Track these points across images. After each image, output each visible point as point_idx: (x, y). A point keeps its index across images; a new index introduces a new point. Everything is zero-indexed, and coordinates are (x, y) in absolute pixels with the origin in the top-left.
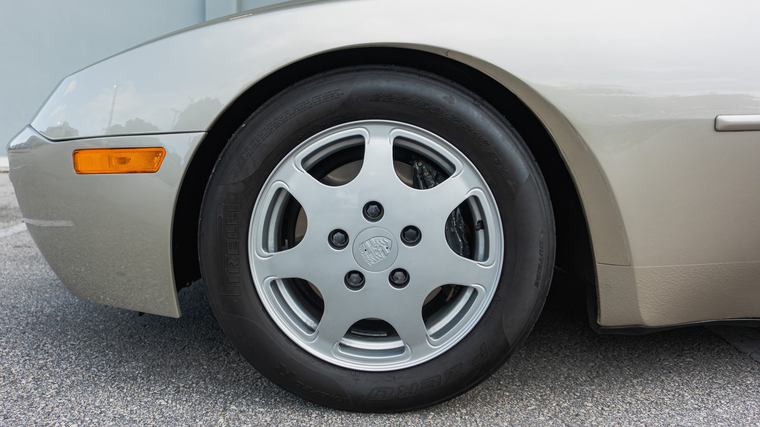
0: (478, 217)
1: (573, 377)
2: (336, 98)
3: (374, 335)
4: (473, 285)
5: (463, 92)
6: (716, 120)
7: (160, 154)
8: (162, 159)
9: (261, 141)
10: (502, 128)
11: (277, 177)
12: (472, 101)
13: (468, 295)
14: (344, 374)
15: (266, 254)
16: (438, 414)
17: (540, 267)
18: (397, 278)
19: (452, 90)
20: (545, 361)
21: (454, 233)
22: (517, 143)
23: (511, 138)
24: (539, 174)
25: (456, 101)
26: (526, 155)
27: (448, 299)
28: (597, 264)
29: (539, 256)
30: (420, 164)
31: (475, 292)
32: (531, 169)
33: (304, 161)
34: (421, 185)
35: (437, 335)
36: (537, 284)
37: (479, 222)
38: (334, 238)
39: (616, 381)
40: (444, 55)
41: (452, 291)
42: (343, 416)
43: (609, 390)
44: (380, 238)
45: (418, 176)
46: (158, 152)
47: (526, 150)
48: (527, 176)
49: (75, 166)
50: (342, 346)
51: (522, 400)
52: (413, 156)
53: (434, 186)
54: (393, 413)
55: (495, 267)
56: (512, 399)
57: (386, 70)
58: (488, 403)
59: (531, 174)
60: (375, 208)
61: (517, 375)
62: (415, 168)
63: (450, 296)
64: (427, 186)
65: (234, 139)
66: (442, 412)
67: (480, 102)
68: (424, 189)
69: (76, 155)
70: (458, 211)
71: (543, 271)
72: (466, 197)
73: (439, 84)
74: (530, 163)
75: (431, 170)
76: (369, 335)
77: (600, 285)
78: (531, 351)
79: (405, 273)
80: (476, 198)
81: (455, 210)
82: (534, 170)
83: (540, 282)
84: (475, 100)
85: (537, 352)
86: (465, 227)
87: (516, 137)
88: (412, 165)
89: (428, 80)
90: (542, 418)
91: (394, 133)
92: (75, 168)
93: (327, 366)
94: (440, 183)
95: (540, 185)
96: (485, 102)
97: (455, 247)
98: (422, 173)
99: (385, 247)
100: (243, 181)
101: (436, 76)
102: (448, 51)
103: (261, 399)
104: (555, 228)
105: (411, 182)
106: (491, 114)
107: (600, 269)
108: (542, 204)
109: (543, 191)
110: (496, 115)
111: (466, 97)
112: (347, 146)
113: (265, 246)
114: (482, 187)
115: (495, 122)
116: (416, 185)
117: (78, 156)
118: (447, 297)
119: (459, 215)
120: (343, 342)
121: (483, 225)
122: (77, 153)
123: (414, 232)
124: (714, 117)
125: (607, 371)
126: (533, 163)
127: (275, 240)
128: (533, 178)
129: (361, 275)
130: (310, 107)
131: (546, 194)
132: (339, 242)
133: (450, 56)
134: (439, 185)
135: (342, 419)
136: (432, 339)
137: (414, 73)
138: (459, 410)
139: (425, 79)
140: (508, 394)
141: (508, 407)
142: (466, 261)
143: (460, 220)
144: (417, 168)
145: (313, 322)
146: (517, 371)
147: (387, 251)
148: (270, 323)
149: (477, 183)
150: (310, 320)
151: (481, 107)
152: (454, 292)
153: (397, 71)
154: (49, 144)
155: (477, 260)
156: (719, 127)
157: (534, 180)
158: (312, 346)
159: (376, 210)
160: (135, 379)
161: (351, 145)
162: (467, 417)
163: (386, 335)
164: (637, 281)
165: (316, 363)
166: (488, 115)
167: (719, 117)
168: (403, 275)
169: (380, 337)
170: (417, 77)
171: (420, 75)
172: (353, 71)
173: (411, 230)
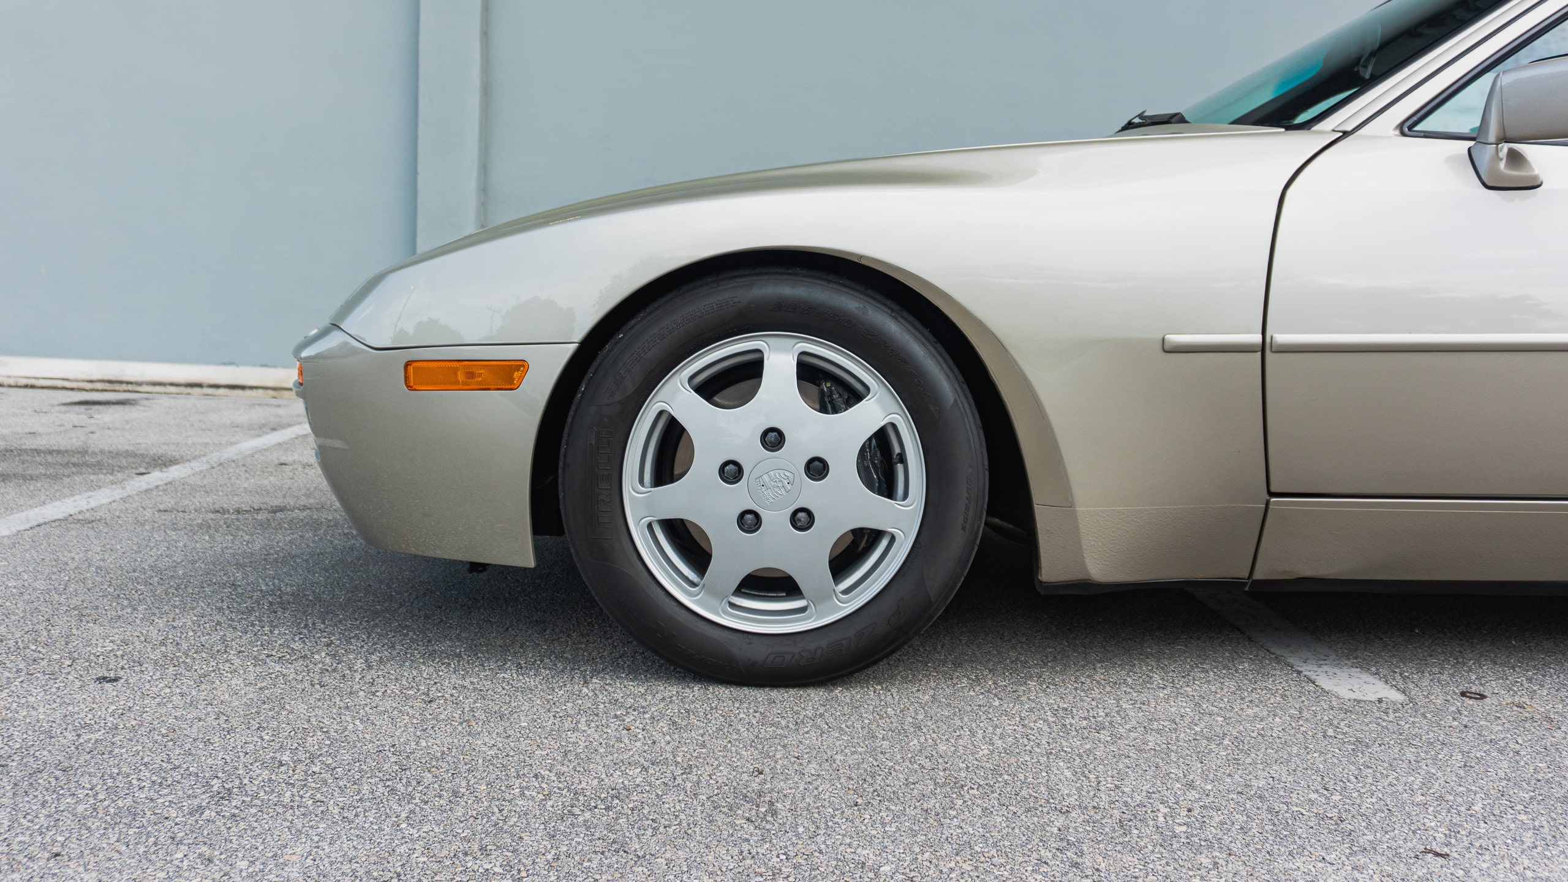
0: (897, 450)
1: (1021, 661)
2: (732, 306)
3: (769, 595)
4: (889, 530)
5: (878, 301)
6: (1163, 339)
7: (522, 369)
8: (523, 374)
9: (642, 355)
10: (923, 344)
11: (659, 397)
12: (889, 312)
13: (884, 543)
14: (733, 636)
15: (643, 489)
16: (847, 689)
17: (967, 509)
18: (800, 520)
19: (865, 298)
20: (991, 647)
21: (868, 467)
22: (942, 361)
23: (934, 356)
24: (967, 398)
25: (870, 312)
26: (951, 376)
27: (860, 548)
28: (1035, 506)
29: (966, 495)
30: (829, 385)
31: (893, 538)
32: (957, 392)
33: (691, 378)
34: (830, 409)
35: (846, 592)
36: (964, 528)
37: (898, 454)
38: (726, 471)
39: (1074, 664)
40: (856, 260)
41: (866, 538)
42: (732, 689)
43: (1062, 672)
44: (779, 471)
45: (826, 399)
46: (521, 366)
47: (952, 370)
48: (952, 400)
49: (406, 381)
50: (732, 605)
51: (952, 679)
52: (821, 375)
53: (845, 410)
54: (793, 686)
55: (916, 508)
56: (939, 678)
57: (790, 274)
58: (910, 681)
59: (957, 398)
60: (775, 436)
61: (950, 658)
62: (823, 390)
63: (863, 544)
64: (836, 411)
65: (610, 351)
66: (852, 687)
67: (898, 313)
68: (833, 414)
69: (409, 367)
70: (874, 441)
71: (971, 513)
72: (882, 424)
73: (851, 292)
74: (956, 386)
75: (841, 393)
76: (763, 594)
77: (1039, 531)
78: (975, 638)
79: (809, 514)
80: (894, 426)
81: (870, 439)
82: (961, 394)
83: (968, 526)
84: (893, 310)
85: (982, 639)
86: (881, 462)
87: (940, 354)
88: (819, 385)
89: (838, 287)
90: (972, 693)
91: (798, 348)
92: (406, 383)
93: (714, 627)
94: (851, 407)
95: (968, 411)
96: (905, 314)
97: (869, 484)
98: (831, 396)
99: (786, 482)
100: (620, 402)
101: (847, 282)
102: (861, 257)
103: (627, 675)
104: (986, 463)
105: (818, 406)
106: (911, 328)
107: (1038, 510)
108: (970, 433)
109: (971, 419)
110: (918, 330)
111: (883, 307)
112: (741, 362)
113: (641, 481)
114: (901, 413)
115: (915, 336)
116: (823, 409)
117: (411, 369)
118: (858, 546)
119: (874, 447)
120: (732, 601)
121: (902, 458)
122: (410, 365)
123: (821, 465)
124: (1161, 337)
125: (1068, 657)
126: (960, 386)
127: (651, 474)
128: (959, 402)
129: (757, 516)
130: (701, 317)
131: (975, 422)
132: (732, 476)
133: (863, 262)
134: (850, 410)
135: (731, 691)
136: (840, 595)
137: (822, 279)
138: (873, 687)
139: (834, 286)
140: (935, 674)
141: (933, 684)
142: (881, 499)
143: (876, 452)
144: (825, 389)
145: (695, 576)
146: (951, 655)
147: (789, 487)
148: (646, 573)
149: (896, 408)
150: (693, 574)
151: (900, 319)
152: (867, 540)
153: (803, 276)
154: (370, 352)
155: (895, 500)
156: (1167, 347)
157: (960, 405)
158: (696, 602)
159: (776, 439)
160: (459, 656)
161: (746, 361)
162: (881, 692)
163: (784, 594)
164: (1081, 526)
165: (700, 624)
166: (907, 328)
167: (1167, 336)
168: (807, 516)
169: (777, 597)
170: (826, 284)
171: (829, 281)
172: (751, 275)
173: (817, 463)
